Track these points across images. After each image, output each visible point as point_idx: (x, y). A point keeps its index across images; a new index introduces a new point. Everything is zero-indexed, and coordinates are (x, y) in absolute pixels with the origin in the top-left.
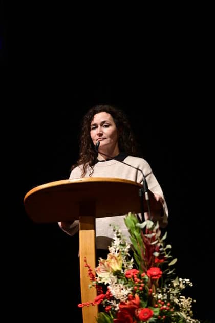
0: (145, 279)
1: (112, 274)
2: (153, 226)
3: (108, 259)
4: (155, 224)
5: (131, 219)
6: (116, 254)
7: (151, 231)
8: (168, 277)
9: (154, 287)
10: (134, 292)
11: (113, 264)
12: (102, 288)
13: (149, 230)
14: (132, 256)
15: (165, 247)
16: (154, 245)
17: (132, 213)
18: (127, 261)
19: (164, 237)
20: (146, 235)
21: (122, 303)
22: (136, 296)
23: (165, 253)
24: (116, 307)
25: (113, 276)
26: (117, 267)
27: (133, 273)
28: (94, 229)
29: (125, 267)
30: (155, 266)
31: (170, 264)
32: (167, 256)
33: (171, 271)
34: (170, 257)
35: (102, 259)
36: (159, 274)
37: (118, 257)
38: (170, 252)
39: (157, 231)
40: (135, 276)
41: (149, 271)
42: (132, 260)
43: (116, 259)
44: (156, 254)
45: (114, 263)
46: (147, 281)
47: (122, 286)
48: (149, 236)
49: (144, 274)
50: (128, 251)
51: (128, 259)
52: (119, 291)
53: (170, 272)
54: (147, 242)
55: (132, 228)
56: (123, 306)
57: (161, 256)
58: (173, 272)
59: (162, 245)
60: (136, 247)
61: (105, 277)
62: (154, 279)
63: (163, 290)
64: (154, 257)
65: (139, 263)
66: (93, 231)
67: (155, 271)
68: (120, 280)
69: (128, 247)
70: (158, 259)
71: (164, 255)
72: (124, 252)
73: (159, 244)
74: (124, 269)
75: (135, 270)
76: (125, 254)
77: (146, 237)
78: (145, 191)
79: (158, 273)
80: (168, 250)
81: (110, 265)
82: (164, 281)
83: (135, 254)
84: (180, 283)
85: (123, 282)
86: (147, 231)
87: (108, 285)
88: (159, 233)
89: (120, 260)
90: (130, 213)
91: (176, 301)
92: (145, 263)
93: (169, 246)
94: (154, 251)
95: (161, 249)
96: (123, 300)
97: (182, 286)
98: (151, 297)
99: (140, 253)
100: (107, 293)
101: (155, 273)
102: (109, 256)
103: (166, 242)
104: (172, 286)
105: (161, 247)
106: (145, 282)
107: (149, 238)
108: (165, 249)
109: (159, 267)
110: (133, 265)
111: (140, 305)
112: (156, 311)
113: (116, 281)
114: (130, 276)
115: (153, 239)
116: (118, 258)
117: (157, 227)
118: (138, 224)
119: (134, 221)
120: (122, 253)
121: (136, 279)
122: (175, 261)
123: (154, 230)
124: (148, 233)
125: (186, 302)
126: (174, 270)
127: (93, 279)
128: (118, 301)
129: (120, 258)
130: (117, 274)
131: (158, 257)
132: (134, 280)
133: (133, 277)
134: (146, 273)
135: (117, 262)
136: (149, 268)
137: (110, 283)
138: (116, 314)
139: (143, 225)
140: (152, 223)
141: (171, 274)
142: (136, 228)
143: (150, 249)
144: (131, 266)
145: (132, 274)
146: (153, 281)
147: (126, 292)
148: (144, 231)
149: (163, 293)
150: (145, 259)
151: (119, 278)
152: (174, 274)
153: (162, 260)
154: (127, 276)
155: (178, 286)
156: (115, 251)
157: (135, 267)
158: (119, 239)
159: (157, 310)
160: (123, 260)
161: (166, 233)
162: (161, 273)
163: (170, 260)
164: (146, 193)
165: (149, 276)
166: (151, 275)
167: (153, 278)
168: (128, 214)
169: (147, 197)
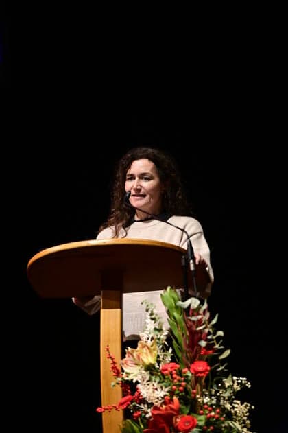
0: (187, 376)
1: (143, 369)
2: (200, 305)
3: (138, 349)
4: (202, 303)
5: (170, 296)
6: (150, 343)
7: (196, 312)
8: (218, 374)
9: (198, 386)
10: (172, 393)
11: (144, 355)
12: (130, 387)
13: (194, 310)
14: (171, 345)
15: (215, 334)
16: (200, 330)
17: (172, 288)
18: (164, 351)
19: (214, 321)
20: (190, 318)
21: (156, 408)
22: (175, 398)
23: (215, 342)
24: (147, 413)
25: (144, 372)
26: (150, 360)
27: (172, 368)
28: (121, 308)
29: (161, 359)
30: (201, 359)
31: (221, 357)
32: (217, 346)
33: (222, 366)
34: (222, 347)
35: (130, 349)
36: (207, 370)
37: (152, 346)
38: (221, 341)
39: (204, 313)
40: (174, 372)
41: (192, 366)
42: (171, 350)
43: (149, 348)
44: (203, 343)
45: (146, 354)
46: (189, 378)
47: (156, 384)
48: (194, 319)
49: (186, 369)
50: (165, 338)
51: (165, 349)
52: (152, 392)
53: (221, 368)
54: (191, 326)
55: (171, 307)
56: (157, 412)
57: (209, 347)
58: (225, 368)
59: (211, 331)
60: (177, 333)
61: (134, 372)
62: (199, 376)
63: (210, 392)
64: (200, 346)
65: (180, 355)
66: (119, 310)
67: (201, 366)
68: (153, 377)
69: (166, 333)
70: (205, 350)
71: (214, 344)
72: (159, 339)
73: (207, 330)
74: (159, 362)
75: (173, 364)
76: (161, 342)
77: (190, 320)
78: (190, 258)
79: (204, 369)
80: (219, 338)
81: (141, 357)
82: (212, 380)
83: (174, 342)
84: (233, 383)
85: (158, 380)
86: (191, 312)
87: (137, 383)
88: (208, 315)
89: (154, 350)
90: (169, 288)
91: (228, 406)
92: (188, 355)
93: (220, 333)
94: (201, 339)
95: (209, 337)
96: (158, 404)
97: (237, 387)
98: (195, 400)
99: (182, 340)
100: (136, 394)
101: (200, 369)
102: (139, 345)
103: (216, 328)
104: (223, 387)
105: (209, 333)
106: (186, 380)
107: (194, 322)
108: (214, 337)
109: (207, 360)
110: (172, 357)
111: (179, 412)
112: (201, 420)
113: (148, 379)
114: (166, 372)
115: (199, 323)
116: (152, 348)
117: (205, 306)
118: (180, 303)
119: (174, 299)
120: (157, 341)
121: (175, 376)
122: (227, 353)
123: (201, 312)
124: (193, 315)
125: (241, 408)
126: (226, 364)
127: (118, 374)
128: (150, 405)
129: (154, 347)
130: (150, 369)
131: (205, 347)
132: (172, 378)
133: (171, 373)
134: (189, 368)
135: (151, 352)
136: (192, 362)
137: (140, 381)
138: (147, 422)
139: (186, 304)
140: (198, 302)
141: (222, 370)
142: (177, 307)
143: (194, 337)
144: (169, 359)
145: (169, 369)
146: (197, 380)
147: (161, 393)
148: (187, 311)
149: (210, 396)
150: (188, 350)
151: (152, 374)
152: (226, 370)
153: (211, 351)
154: (164, 372)
155: (231, 387)
156: (148, 339)
157: (173, 360)
158: (153, 322)
159: (202, 418)
160: (158, 350)
161: (217, 316)
162: (209, 368)
163: (222, 351)
164: (191, 261)
165: (193, 372)
166: (195, 371)
167: (197, 375)
168: (166, 289)
169: (192, 268)
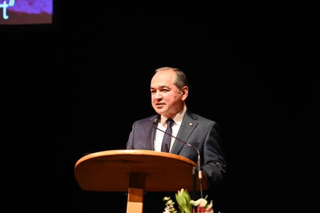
2: (207, 204)
4: (209, 203)
5: (183, 195)
7: (203, 210)
13: (202, 208)
17: (185, 190)
39: (210, 210)
55: (183, 205)
66: (141, 203)
78: (199, 169)
86: (198, 209)
88: (212, 212)
90: (182, 190)
117: (211, 206)
118: (192, 202)
119: (186, 198)
123: (207, 209)
139: (196, 203)
140: (206, 202)
142: (188, 205)
148: (195, 208)
164: (200, 172)
168: (180, 190)
169: (200, 176)
